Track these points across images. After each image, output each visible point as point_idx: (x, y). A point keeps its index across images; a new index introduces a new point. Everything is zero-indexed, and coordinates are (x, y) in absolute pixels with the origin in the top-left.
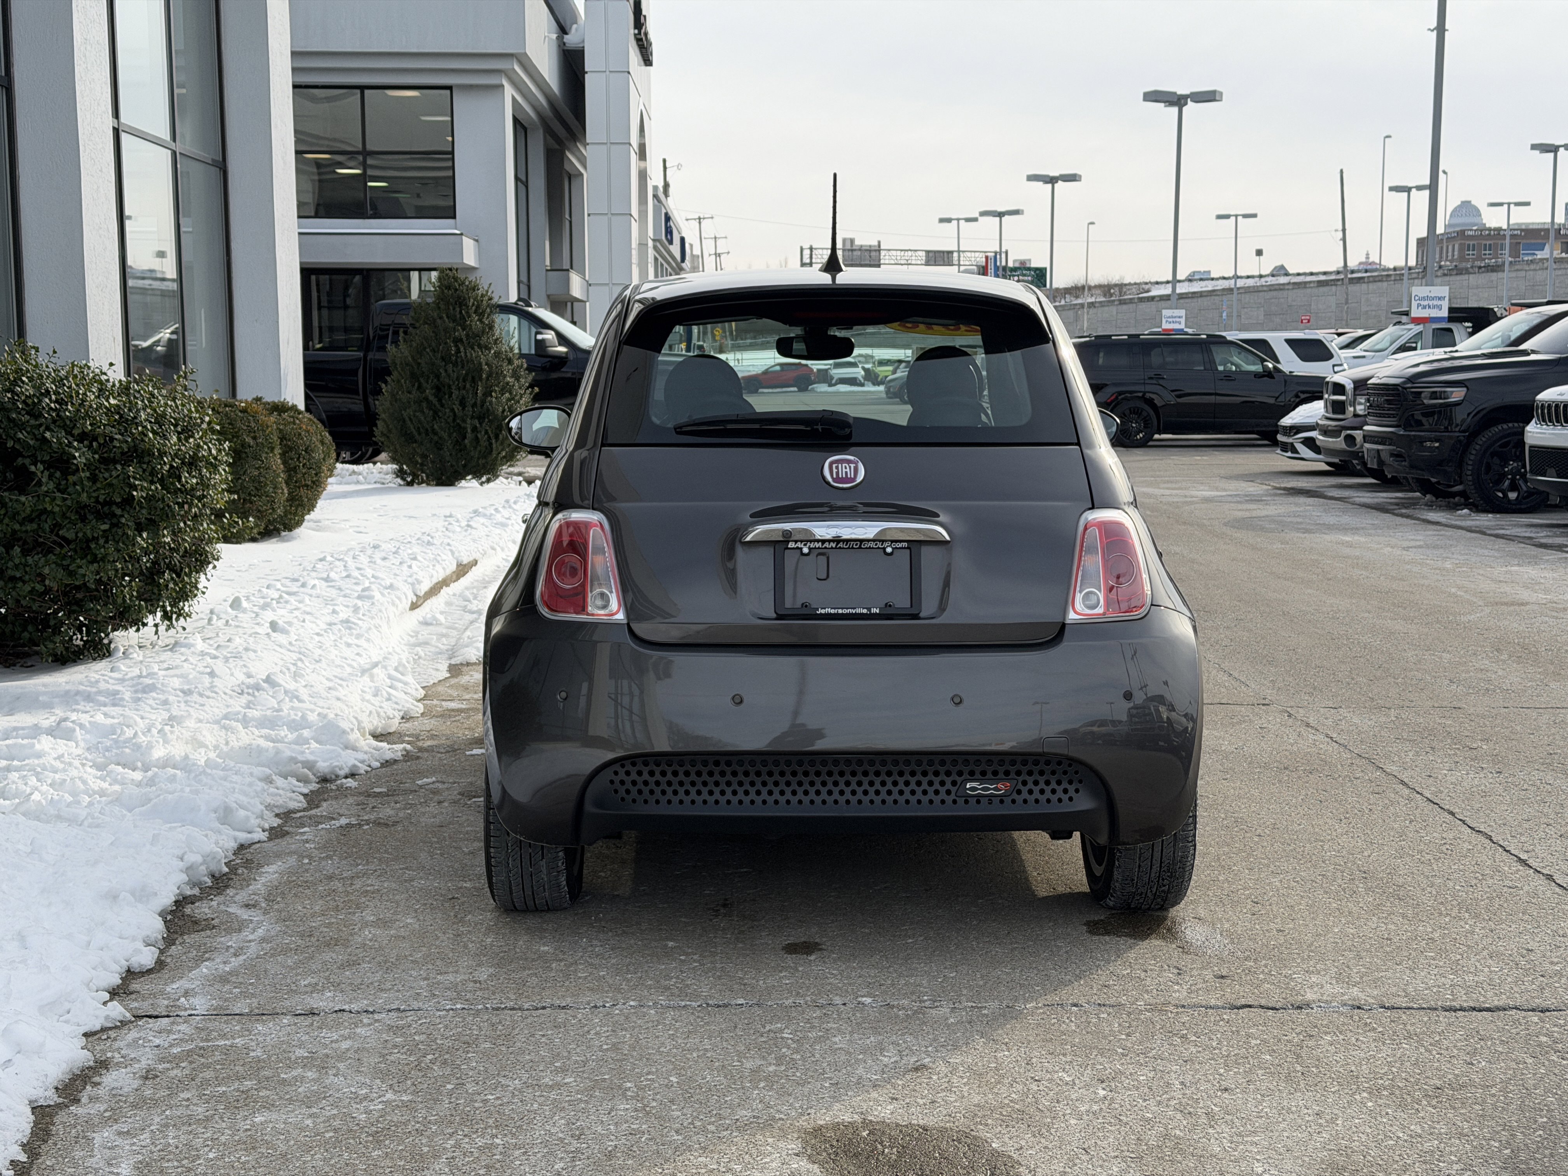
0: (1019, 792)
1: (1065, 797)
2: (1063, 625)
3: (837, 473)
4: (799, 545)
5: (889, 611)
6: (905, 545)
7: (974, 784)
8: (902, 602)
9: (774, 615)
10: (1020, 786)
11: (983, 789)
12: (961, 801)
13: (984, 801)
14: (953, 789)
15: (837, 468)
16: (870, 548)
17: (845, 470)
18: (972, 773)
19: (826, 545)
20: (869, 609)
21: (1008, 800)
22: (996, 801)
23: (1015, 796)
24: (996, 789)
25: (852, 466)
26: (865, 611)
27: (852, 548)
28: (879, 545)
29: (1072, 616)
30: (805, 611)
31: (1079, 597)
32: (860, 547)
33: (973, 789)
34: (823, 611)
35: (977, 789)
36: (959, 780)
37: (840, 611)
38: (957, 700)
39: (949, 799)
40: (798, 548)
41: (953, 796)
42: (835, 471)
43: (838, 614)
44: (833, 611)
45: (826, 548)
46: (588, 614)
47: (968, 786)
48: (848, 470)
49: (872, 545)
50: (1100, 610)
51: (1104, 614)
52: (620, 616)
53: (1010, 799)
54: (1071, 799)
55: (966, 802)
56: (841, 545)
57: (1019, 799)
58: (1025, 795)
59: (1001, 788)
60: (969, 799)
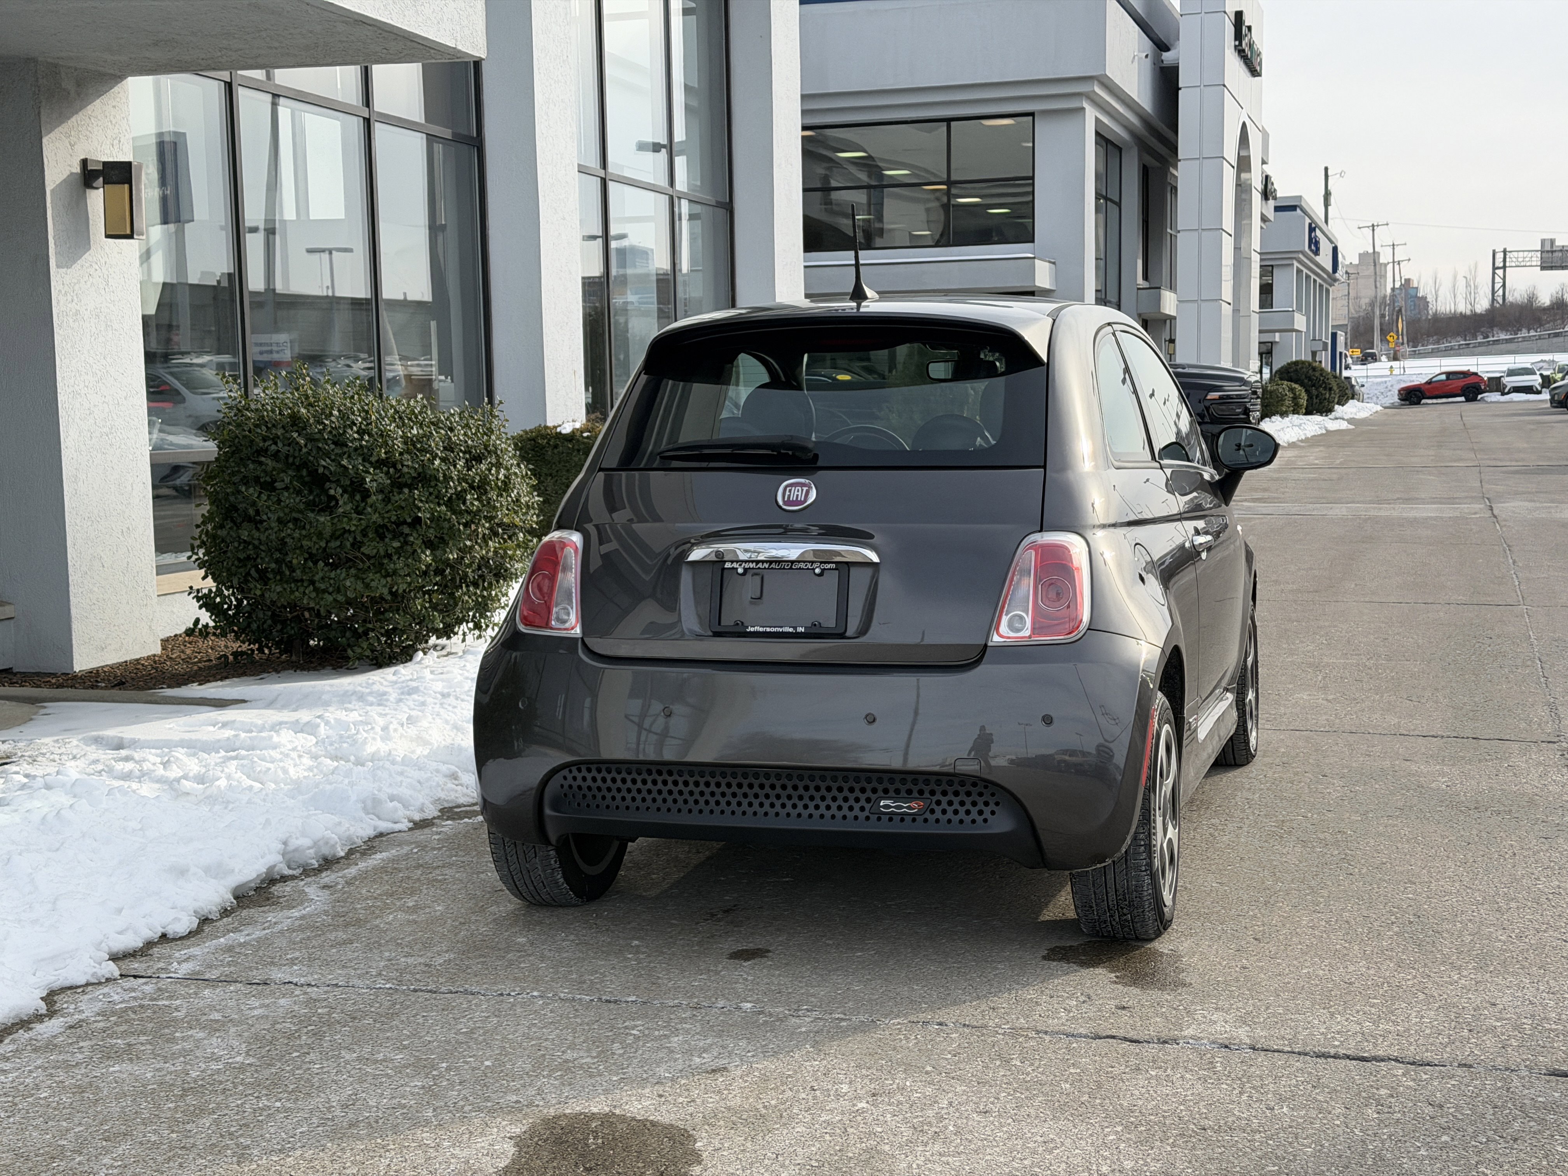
0: (932, 811)
1: (980, 819)
2: (986, 646)
3: (789, 496)
4: (735, 565)
5: (814, 631)
6: (833, 566)
7: (888, 802)
8: (830, 622)
9: (711, 634)
10: (934, 806)
11: (896, 807)
12: (874, 818)
13: (897, 819)
14: (867, 806)
15: (790, 491)
16: (800, 569)
17: (797, 493)
18: (886, 791)
19: (760, 565)
20: (795, 628)
21: (920, 819)
22: (908, 819)
23: (928, 815)
24: (909, 808)
25: (805, 489)
26: (791, 630)
27: (784, 568)
28: (809, 565)
29: (996, 638)
30: (739, 629)
31: (1005, 620)
32: (791, 568)
33: (887, 807)
34: (752, 629)
35: (890, 807)
36: (873, 797)
37: (768, 630)
38: (870, 719)
39: (862, 816)
40: (733, 568)
41: (866, 813)
42: (787, 493)
43: (766, 632)
44: (761, 629)
45: (759, 568)
46: (552, 628)
47: (882, 804)
48: (800, 493)
49: (802, 565)
50: (1026, 632)
51: (1030, 637)
52: (578, 631)
53: (922, 818)
54: (985, 821)
55: (879, 819)
56: (773, 566)
57: (932, 818)
58: (938, 814)
59: (913, 807)
60: (882, 816)
